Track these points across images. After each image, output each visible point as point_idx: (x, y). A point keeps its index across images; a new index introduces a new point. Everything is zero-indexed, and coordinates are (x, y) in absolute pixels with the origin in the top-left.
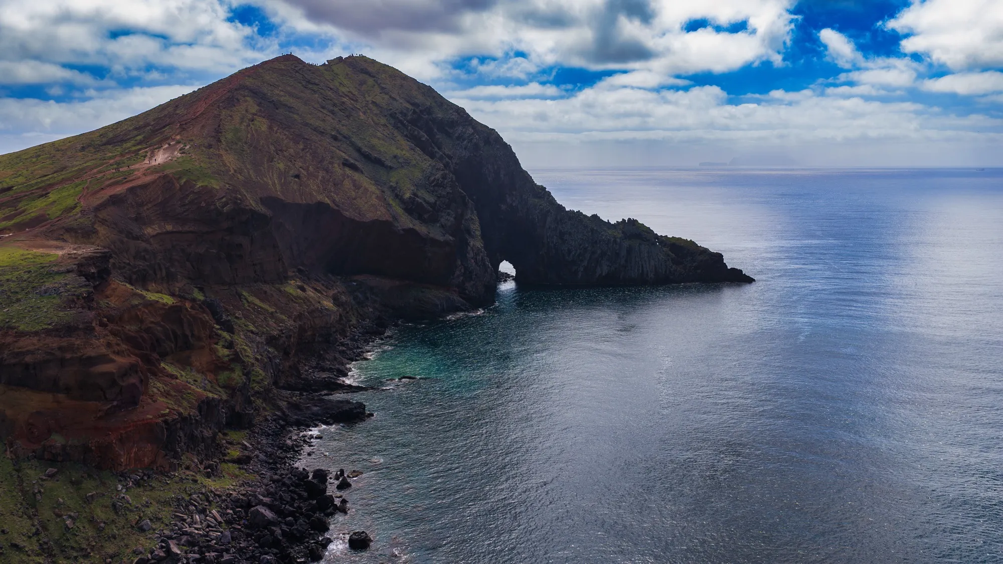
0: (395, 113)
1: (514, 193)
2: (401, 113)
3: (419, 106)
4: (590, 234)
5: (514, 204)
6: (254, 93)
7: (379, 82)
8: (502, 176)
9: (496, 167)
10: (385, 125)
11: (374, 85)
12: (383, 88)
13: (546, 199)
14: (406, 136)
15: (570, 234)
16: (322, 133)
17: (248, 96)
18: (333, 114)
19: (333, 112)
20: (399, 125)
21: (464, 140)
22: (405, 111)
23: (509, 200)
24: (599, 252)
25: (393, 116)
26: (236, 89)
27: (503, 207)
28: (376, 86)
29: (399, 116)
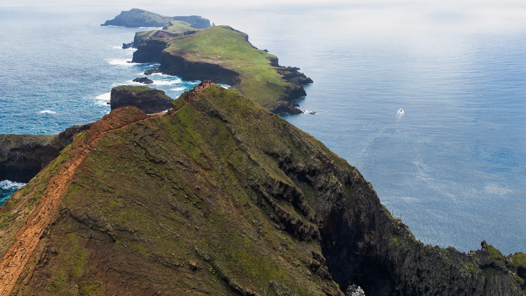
0: (258, 186)
1: (373, 232)
2: (265, 184)
3: (279, 156)
4: (449, 271)
5: (372, 243)
6: (80, 222)
7: (233, 130)
8: (362, 218)
9: (356, 210)
10: (247, 206)
11: (228, 136)
12: (238, 142)
13: (405, 238)
14: (273, 219)
15: (429, 272)
16: (176, 267)
17: (72, 231)
18: (188, 217)
19: (186, 215)
20: (264, 202)
21: (327, 190)
22: (269, 183)
23: (367, 238)
24: (456, 288)
25: (255, 188)
26: (53, 224)
27: (360, 244)
28: (231, 137)
29: (263, 190)
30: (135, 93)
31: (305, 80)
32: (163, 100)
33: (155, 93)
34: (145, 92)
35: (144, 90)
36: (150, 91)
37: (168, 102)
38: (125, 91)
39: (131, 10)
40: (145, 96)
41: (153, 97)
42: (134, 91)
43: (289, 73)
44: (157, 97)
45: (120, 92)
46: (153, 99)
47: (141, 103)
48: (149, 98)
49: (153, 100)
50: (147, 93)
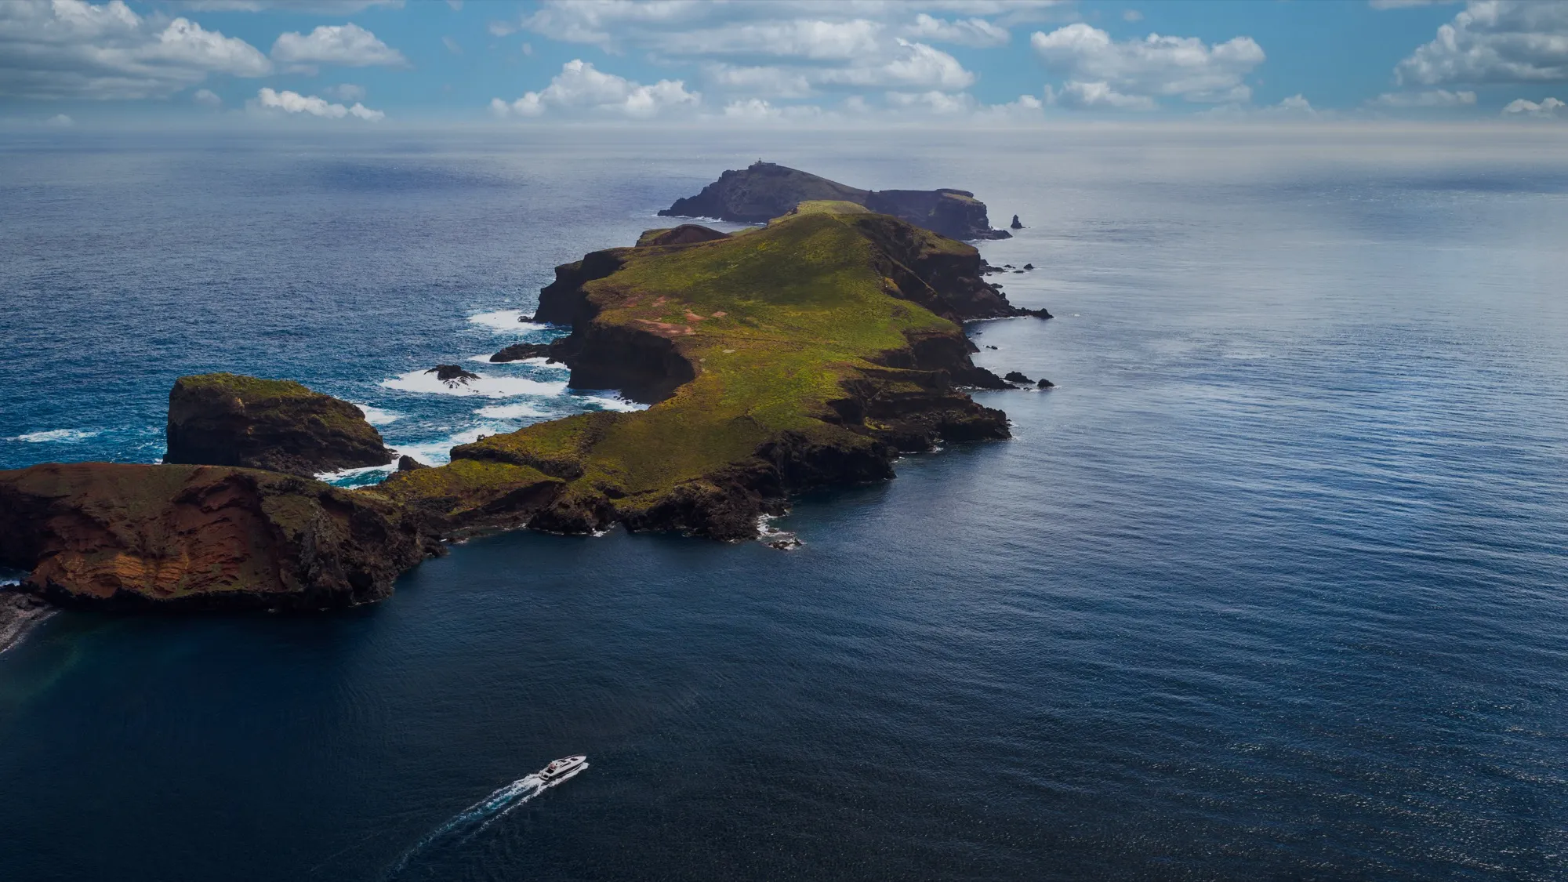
30: (244, 401)
31: (965, 425)
32: (339, 434)
33: (316, 407)
34: (274, 403)
35: (278, 395)
36: (296, 400)
37: (356, 444)
38: (212, 392)
39: (751, 167)
40: (272, 413)
41: (301, 421)
42: (242, 395)
43: (914, 388)
44: (314, 422)
45: (192, 393)
46: (300, 428)
47: (252, 436)
48: (286, 423)
49: (297, 432)
50: (284, 407)
